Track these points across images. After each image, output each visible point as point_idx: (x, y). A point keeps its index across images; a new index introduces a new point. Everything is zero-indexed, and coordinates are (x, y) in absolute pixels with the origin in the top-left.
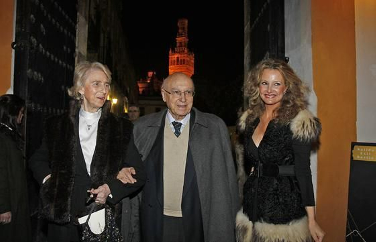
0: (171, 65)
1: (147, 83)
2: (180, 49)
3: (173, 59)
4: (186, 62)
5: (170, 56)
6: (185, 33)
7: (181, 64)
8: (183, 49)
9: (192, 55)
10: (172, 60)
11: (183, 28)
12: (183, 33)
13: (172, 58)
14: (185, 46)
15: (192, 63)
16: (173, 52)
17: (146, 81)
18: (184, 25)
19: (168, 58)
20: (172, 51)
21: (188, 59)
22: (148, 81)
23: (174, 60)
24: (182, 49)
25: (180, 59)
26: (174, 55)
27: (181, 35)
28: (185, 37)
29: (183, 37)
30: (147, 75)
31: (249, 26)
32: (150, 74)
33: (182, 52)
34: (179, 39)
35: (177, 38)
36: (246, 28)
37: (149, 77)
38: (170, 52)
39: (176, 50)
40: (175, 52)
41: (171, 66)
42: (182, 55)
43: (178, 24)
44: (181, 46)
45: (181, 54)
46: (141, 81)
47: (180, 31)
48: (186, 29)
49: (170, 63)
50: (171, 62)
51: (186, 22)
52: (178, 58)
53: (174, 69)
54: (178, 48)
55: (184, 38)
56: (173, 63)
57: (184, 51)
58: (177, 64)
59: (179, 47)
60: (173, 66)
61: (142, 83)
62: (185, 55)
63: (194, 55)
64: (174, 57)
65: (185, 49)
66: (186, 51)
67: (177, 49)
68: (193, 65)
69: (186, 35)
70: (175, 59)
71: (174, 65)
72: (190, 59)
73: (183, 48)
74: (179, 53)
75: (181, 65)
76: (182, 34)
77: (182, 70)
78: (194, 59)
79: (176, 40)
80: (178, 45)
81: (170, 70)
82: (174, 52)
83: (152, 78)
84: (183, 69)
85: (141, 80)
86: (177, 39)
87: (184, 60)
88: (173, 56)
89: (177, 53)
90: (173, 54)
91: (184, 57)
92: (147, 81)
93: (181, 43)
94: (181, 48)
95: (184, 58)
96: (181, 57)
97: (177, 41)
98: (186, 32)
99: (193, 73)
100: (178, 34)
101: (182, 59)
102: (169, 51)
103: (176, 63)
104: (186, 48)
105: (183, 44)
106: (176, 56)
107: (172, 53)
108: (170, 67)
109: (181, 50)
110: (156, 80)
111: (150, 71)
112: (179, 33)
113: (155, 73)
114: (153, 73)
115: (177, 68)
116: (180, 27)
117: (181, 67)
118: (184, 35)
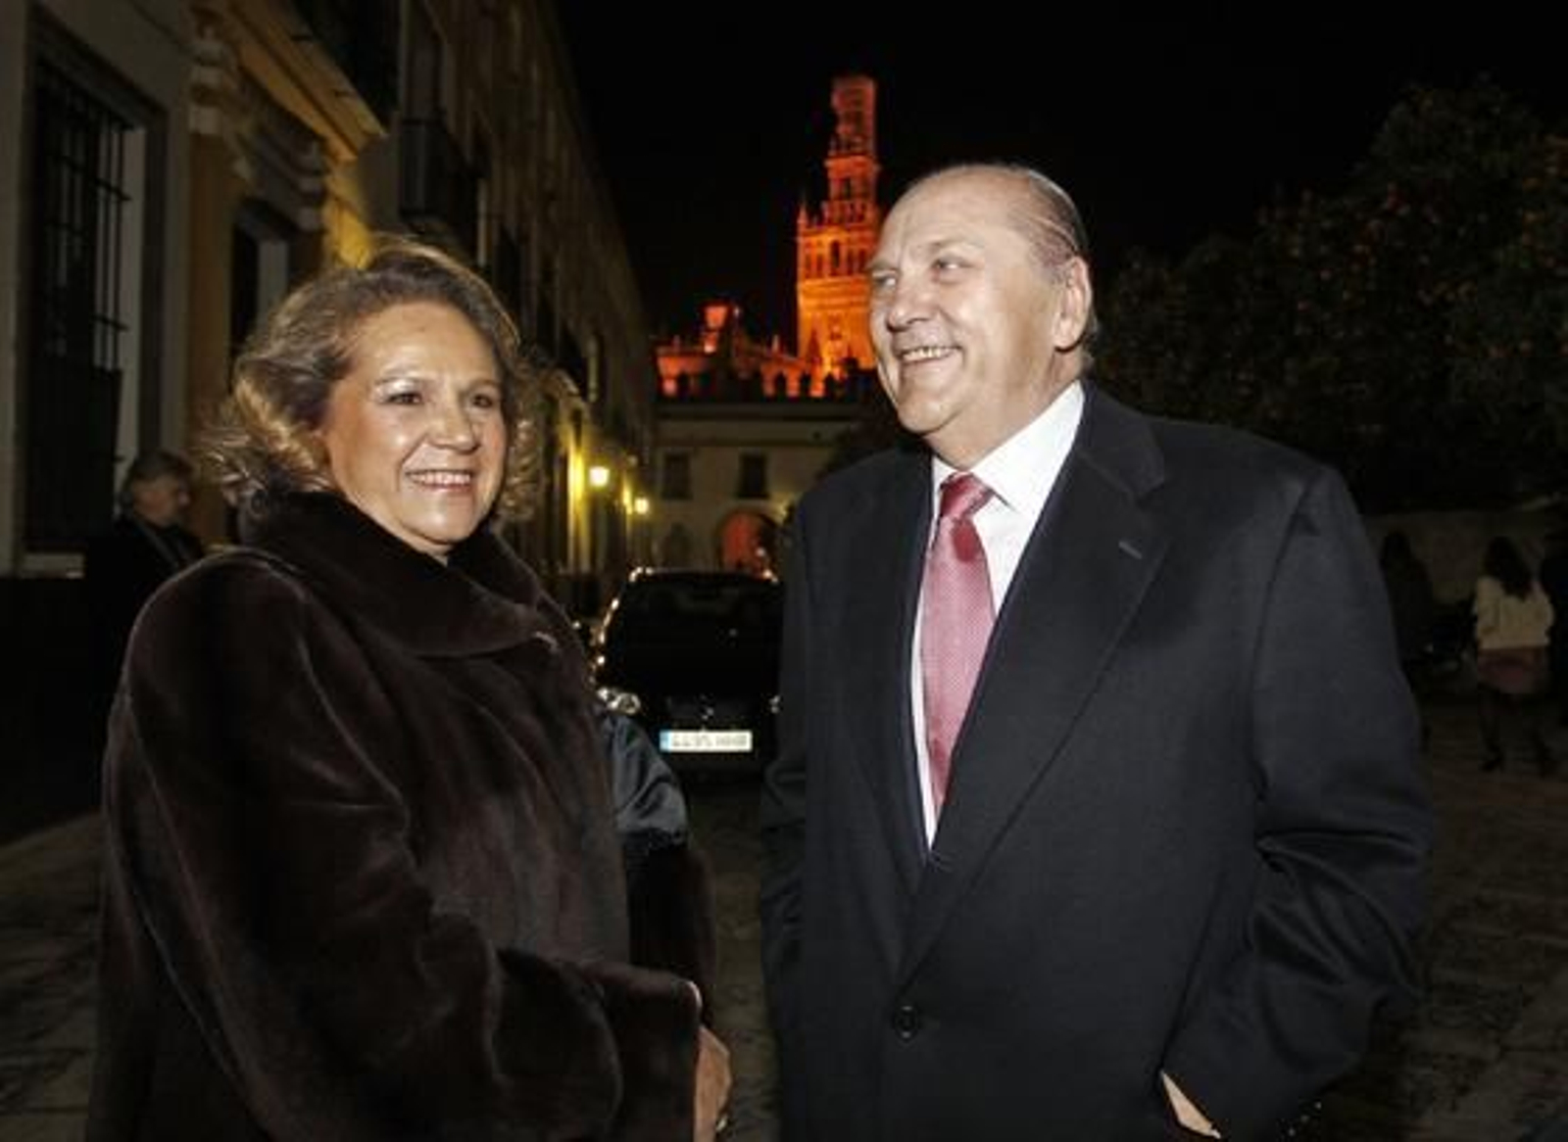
0: (808, 277)
1: (703, 354)
2: (842, 208)
3: (817, 251)
5: (801, 240)
6: (865, 138)
7: (850, 273)
8: (858, 208)
10: (808, 257)
11: (857, 118)
12: (858, 139)
13: (808, 245)
14: (865, 195)
16: (815, 219)
17: (697, 348)
18: (858, 103)
19: (794, 246)
20: (810, 216)
22: (709, 348)
23: (820, 257)
24: (852, 207)
25: (844, 252)
26: (818, 233)
27: (849, 149)
28: (863, 154)
29: (856, 154)
30: (702, 320)
32: (716, 315)
33: (851, 220)
34: (836, 166)
35: (829, 158)
37: (709, 330)
38: (802, 220)
39: (827, 214)
40: (821, 222)
41: (808, 283)
42: (855, 235)
43: (836, 101)
44: (847, 195)
45: (849, 230)
46: (673, 349)
47: (843, 129)
48: (869, 122)
49: (801, 270)
50: (808, 266)
51: (869, 89)
52: (835, 246)
53: (822, 296)
54: (836, 204)
55: (860, 159)
56: (814, 268)
57: (861, 218)
58: (834, 274)
59: (840, 197)
60: (819, 282)
62: (869, 233)
64: (820, 244)
65: (864, 207)
66: (870, 216)
67: (832, 210)
69: (871, 145)
70: (826, 251)
71: (820, 275)
73: (858, 203)
74: (840, 223)
75: (850, 279)
76: (850, 145)
77: (855, 299)
79: (825, 170)
80: (834, 189)
81: (802, 301)
82: (818, 219)
83: (726, 330)
84: (861, 292)
85: (677, 340)
86: (830, 163)
87: (862, 253)
88: (814, 240)
89: (831, 223)
90: (815, 228)
91: (862, 239)
92: (703, 345)
93: (846, 181)
94: (846, 203)
95: (863, 246)
96: (849, 241)
97: (832, 175)
98: (871, 133)
100: (833, 143)
101: (856, 248)
102: (795, 216)
103: (827, 269)
104: (869, 206)
105: (856, 184)
106: (827, 238)
107: (809, 226)
108: (801, 286)
109: (848, 211)
110: (742, 342)
111: (716, 305)
112: (837, 136)
113: (737, 312)
114: (729, 316)
115: (834, 289)
116: (841, 112)
117: (849, 283)
118: (859, 149)
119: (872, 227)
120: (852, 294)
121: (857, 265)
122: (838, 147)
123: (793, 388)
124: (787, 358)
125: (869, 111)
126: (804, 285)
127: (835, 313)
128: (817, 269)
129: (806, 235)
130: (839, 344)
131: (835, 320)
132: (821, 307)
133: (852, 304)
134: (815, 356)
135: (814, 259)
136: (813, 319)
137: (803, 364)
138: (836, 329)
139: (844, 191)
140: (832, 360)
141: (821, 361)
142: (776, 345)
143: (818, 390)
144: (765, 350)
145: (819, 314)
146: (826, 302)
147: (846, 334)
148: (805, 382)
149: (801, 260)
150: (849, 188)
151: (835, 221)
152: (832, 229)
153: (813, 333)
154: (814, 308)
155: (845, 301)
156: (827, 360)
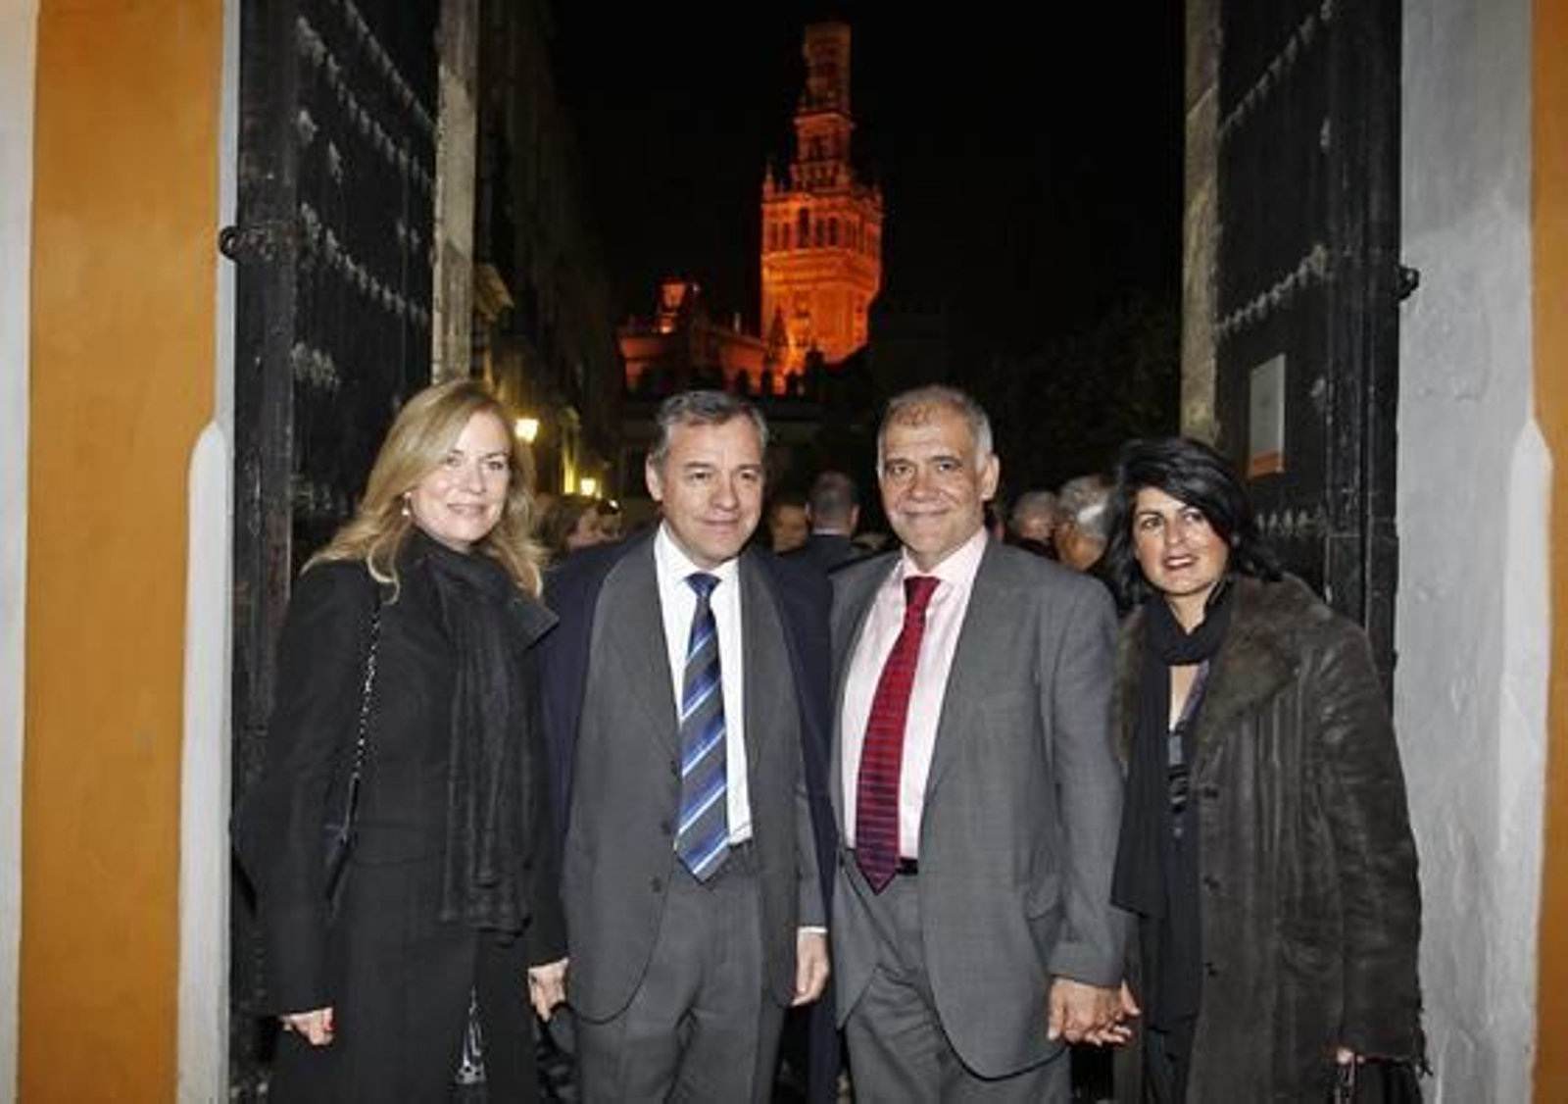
0: (773, 249)
1: (659, 334)
2: (812, 171)
3: (781, 222)
4: (841, 233)
5: (767, 208)
6: (839, 92)
7: (819, 244)
8: (830, 173)
9: (873, 200)
10: (775, 226)
11: (829, 70)
12: (831, 94)
13: (773, 214)
14: (838, 156)
15: (871, 237)
16: (782, 186)
17: (654, 330)
18: (833, 52)
19: (759, 215)
20: (776, 181)
21: (856, 219)
22: (666, 330)
23: (787, 226)
24: (823, 170)
25: (812, 220)
26: (784, 200)
27: (819, 104)
28: (837, 110)
29: (829, 111)
30: (660, 295)
32: (674, 293)
33: (821, 184)
34: (807, 124)
35: (797, 115)
37: (666, 309)
38: (768, 186)
39: (796, 178)
40: (788, 188)
41: (773, 255)
42: (826, 202)
43: (806, 50)
44: (818, 155)
45: (818, 196)
46: (630, 329)
47: (814, 82)
48: (844, 75)
49: (766, 241)
50: (774, 236)
51: (844, 35)
52: (804, 213)
53: (785, 269)
54: (805, 167)
55: (833, 115)
56: (780, 238)
57: (833, 182)
58: (801, 245)
59: (811, 159)
60: (785, 254)
61: (638, 335)
62: (841, 200)
63: (879, 198)
64: (786, 212)
65: (836, 170)
66: (843, 179)
67: (800, 171)
68: (878, 249)
69: (845, 99)
70: (792, 219)
71: (786, 247)
72: (863, 217)
73: (830, 164)
74: (810, 188)
75: (820, 251)
76: (821, 100)
77: (825, 273)
78: (879, 216)
79: (795, 128)
80: (804, 149)
81: (766, 273)
82: (785, 184)
83: (684, 310)
84: (829, 267)
85: (632, 319)
86: (798, 121)
87: (833, 220)
88: (780, 207)
89: (799, 188)
90: (781, 195)
91: (833, 207)
92: (659, 325)
93: (816, 140)
94: (817, 165)
95: (834, 214)
96: (818, 209)
97: (801, 134)
98: (845, 87)
99: (876, 285)
100: (803, 99)
101: (826, 217)
102: (762, 179)
103: (794, 238)
104: (842, 168)
105: (827, 144)
106: (795, 206)
107: (776, 190)
108: (765, 258)
109: (819, 175)
110: (700, 322)
111: (674, 282)
112: (808, 92)
113: (696, 289)
114: (689, 291)
115: (802, 262)
116: (812, 63)
117: (819, 256)
118: (832, 105)
119: (847, 194)
120: (819, 267)
121: (827, 234)
122: (809, 103)
123: (755, 382)
124: (749, 339)
125: (843, 60)
126: (767, 257)
127: (799, 288)
128: (782, 240)
129: (774, 201)
130: (806, 322)
131: (799, 297)
132: (786, 282)
133: (819, 279)
134: (778, 338)
135: (780, 226)
136: (779, 296)
137: (766, 345)
138: (803, 306)
139: (815, 154)
141: (785, 343)
142: (737, 325)
143: (780, 383)
144: (725, 332)
145: (783, 289)
146: (797, 276)
147: (813, 311)
148: (767, 377)
149: (766, 228)
150: (820, 149)
151: (804, 185)
152: (800, 195)
153: (779, 311)
154: (779, 283)
155: (813, 274)
156: (792, 341)
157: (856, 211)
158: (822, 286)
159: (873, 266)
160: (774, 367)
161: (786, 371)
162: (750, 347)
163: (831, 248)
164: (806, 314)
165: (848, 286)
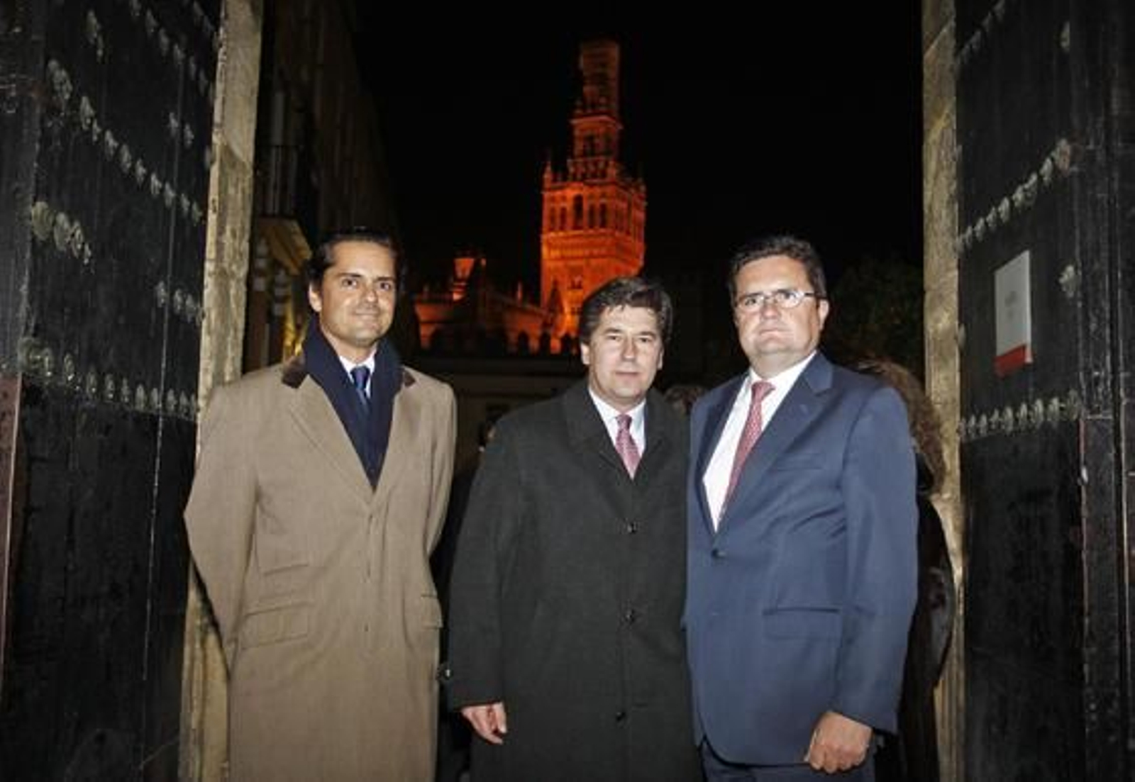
0: (551, 230)
1: (451, 301)
2: (585, 165)
3: (559, 206)
4: (610, 218)
5: (547, 195)
6: (608, 98)
7: (591, 227)
8: (601, 165)
9: (637, 188)
10: (553, 210)
11: (602, 79)
12: (603, 100)
13: (553, 199)
14: (607, 153)
15: (636, 222)
16: (559, 176)
17: (447, 296)
18: (604, 65)
20: (555, 172)
21: (624, 205)
22: (456, 297)
23: (564, 210)
24: (596, 164)
25: (586, 207)
26: (561, 188)
27: (593, 108)
28: (607, 113)
29: (601, 114)
30: (452, 267)
31: (952, 43)
32: (464, 265)
33: (594, 176)
34: (582, 125)
35: (573, 117)
36: (929, 54)
37: (457, 280)
38: (547, 176)
39: (572, 170)
40: (565, 178)
41: (552, 234)
42: (598, 191)
43: (582, 63)
44: (591, 150)
45: (592, 186)
47: (588, 89)
48: (614, 84)
49: (546, 222)
50: (552, 219)
51: (614, 52)
52: (578, 199)
53: (563, 247)
54: (580, 160)
55: (604, 118)
56: (558, 221)
57: (604, 174)
58: (576, 227)
59: (584, 154)
60: (561, 234)
61: (432, 301)
62: (609, 190)
63: (643, 188)
64: (564, 198)
65: (607, 164)
66: (612, 172)
67: (575, 164)
68: (642, 231)
69: (614, 106)
70: (569, 205)
71: (562, 229)
72: (630, 205)
73: (601, 159)
74: (584, 177)
75: (591, 231)
76: (593, 105)
77: (596, 251)
78: (644, 204)
79: (572, 128)
80: (579, 147)
81: (545, 250)
82: (563, 175)
83: (473, 280)
84: (602, 245)
85: (426, 287)
86: (575, 122)
87: (603, 207)
88: (558, 193)
89: (575, 179)
90: (559, 184)
91: (603, 195)
92: (451, 293)
93: (590, 139)
94: (590, 159)
95: (604, 201)
96: (591, 197)
97: (577, 133)
98: (615, 94)
99: (641, 263)
100: (579, 103)
101: (598, 203)
103: (570, 220)
104: (611, 163)
105: (599, 141)
106: (571, 193)
107: (555, 180)
108: (544, 237)
109: (592, 168)
110: (488, 291)
111: (464, 256)
112: (583, 100)
113: (484, 262)
114: (477, 264)
115: (576, 241)
116: (585, 74)
117: (591, 236)
118: (603, 109)
119: (614, 183)
120: (591, 245)
121: (598, 218)
122: (584, 108)
123: (534, 344)
124: (529, 306)
125: (613, 72)
126: (546, 237)
127: (573, 263)
128: (560, 222)
129: (550, 190)
130: (580, 293)
131: (575, 271)
132: (563, 258)
133: (592, 256)
134: (555, 306)
135: (558, 212)
136: (557, 269)
137: (544, 312)
138: (577, 280)
139: (588, 148)
140: (573, 309)
141: (562, 310)
142: (519, 295)
143: (556, 344)
144: (508, 300)
145: (560, 264)
146: (569, 253)
147: (586, 283)
148: (545, 339)
149: (546, 212)
150: (593, 146)
151: (579, 176)
152: (575, 185)
153: (556, 283)
154: (556, 259)
155: (587, 252)
156: (567, 309)
157: (623, 199)
158: (594, 262)
159: (638, 246)
160: (551, 331)
161: (562, 333)
162: (533, 314)
163: (602, 230)
164: (580, 287)
165: (616, 263)
